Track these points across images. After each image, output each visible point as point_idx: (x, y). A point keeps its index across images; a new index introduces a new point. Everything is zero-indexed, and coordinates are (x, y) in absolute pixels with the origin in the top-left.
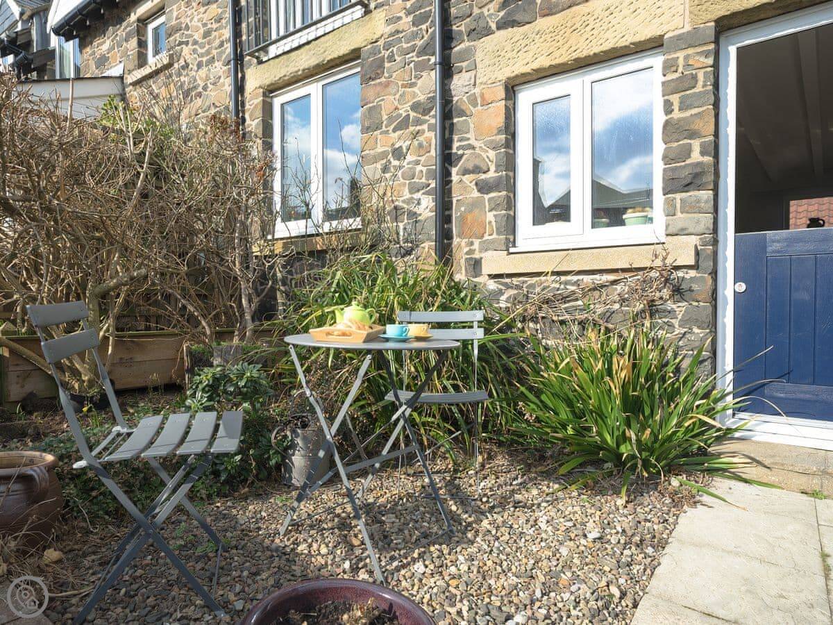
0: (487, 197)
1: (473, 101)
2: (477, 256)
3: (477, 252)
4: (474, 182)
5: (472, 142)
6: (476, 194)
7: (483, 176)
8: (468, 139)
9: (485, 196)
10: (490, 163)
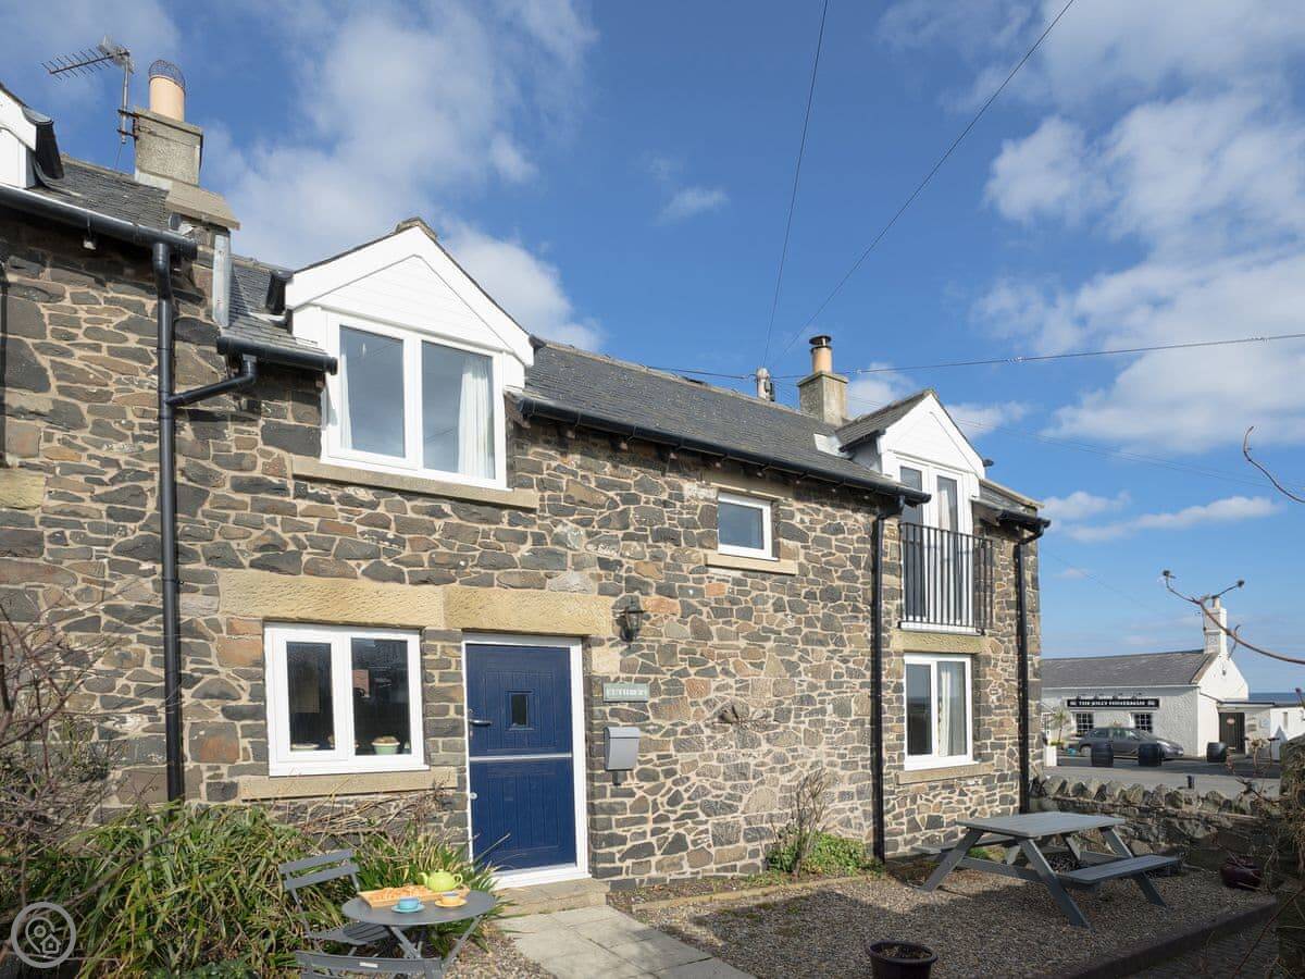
0: (238, 724)
1: (216, 627)
2: (226, 780)
3: (225, 776)
4: (219, 708)
5: (216, 666)
6: (221, 718)
7: (233, 703)
8: (210, 664)
9: (236, 722)
10: (242, 692)
